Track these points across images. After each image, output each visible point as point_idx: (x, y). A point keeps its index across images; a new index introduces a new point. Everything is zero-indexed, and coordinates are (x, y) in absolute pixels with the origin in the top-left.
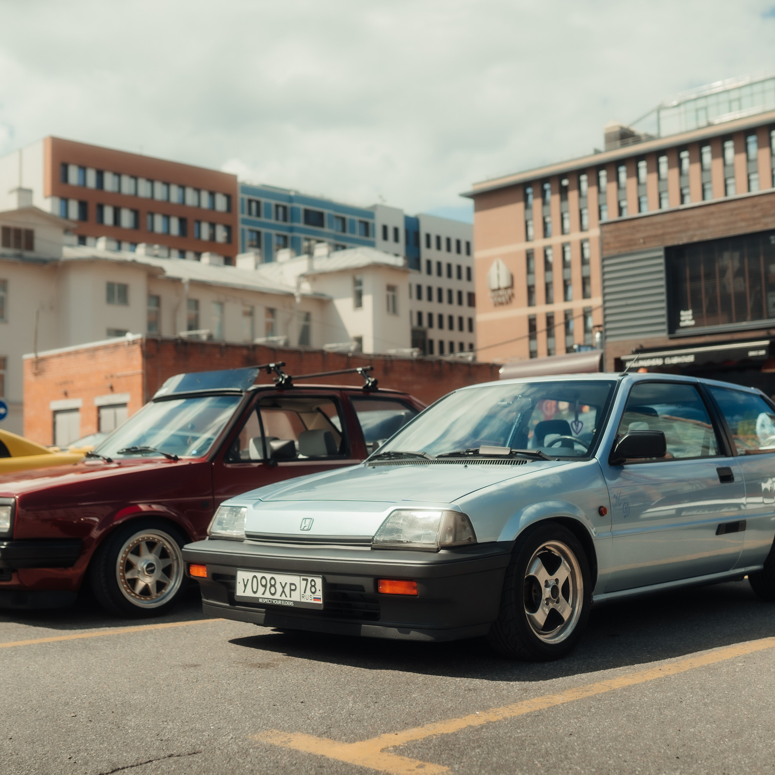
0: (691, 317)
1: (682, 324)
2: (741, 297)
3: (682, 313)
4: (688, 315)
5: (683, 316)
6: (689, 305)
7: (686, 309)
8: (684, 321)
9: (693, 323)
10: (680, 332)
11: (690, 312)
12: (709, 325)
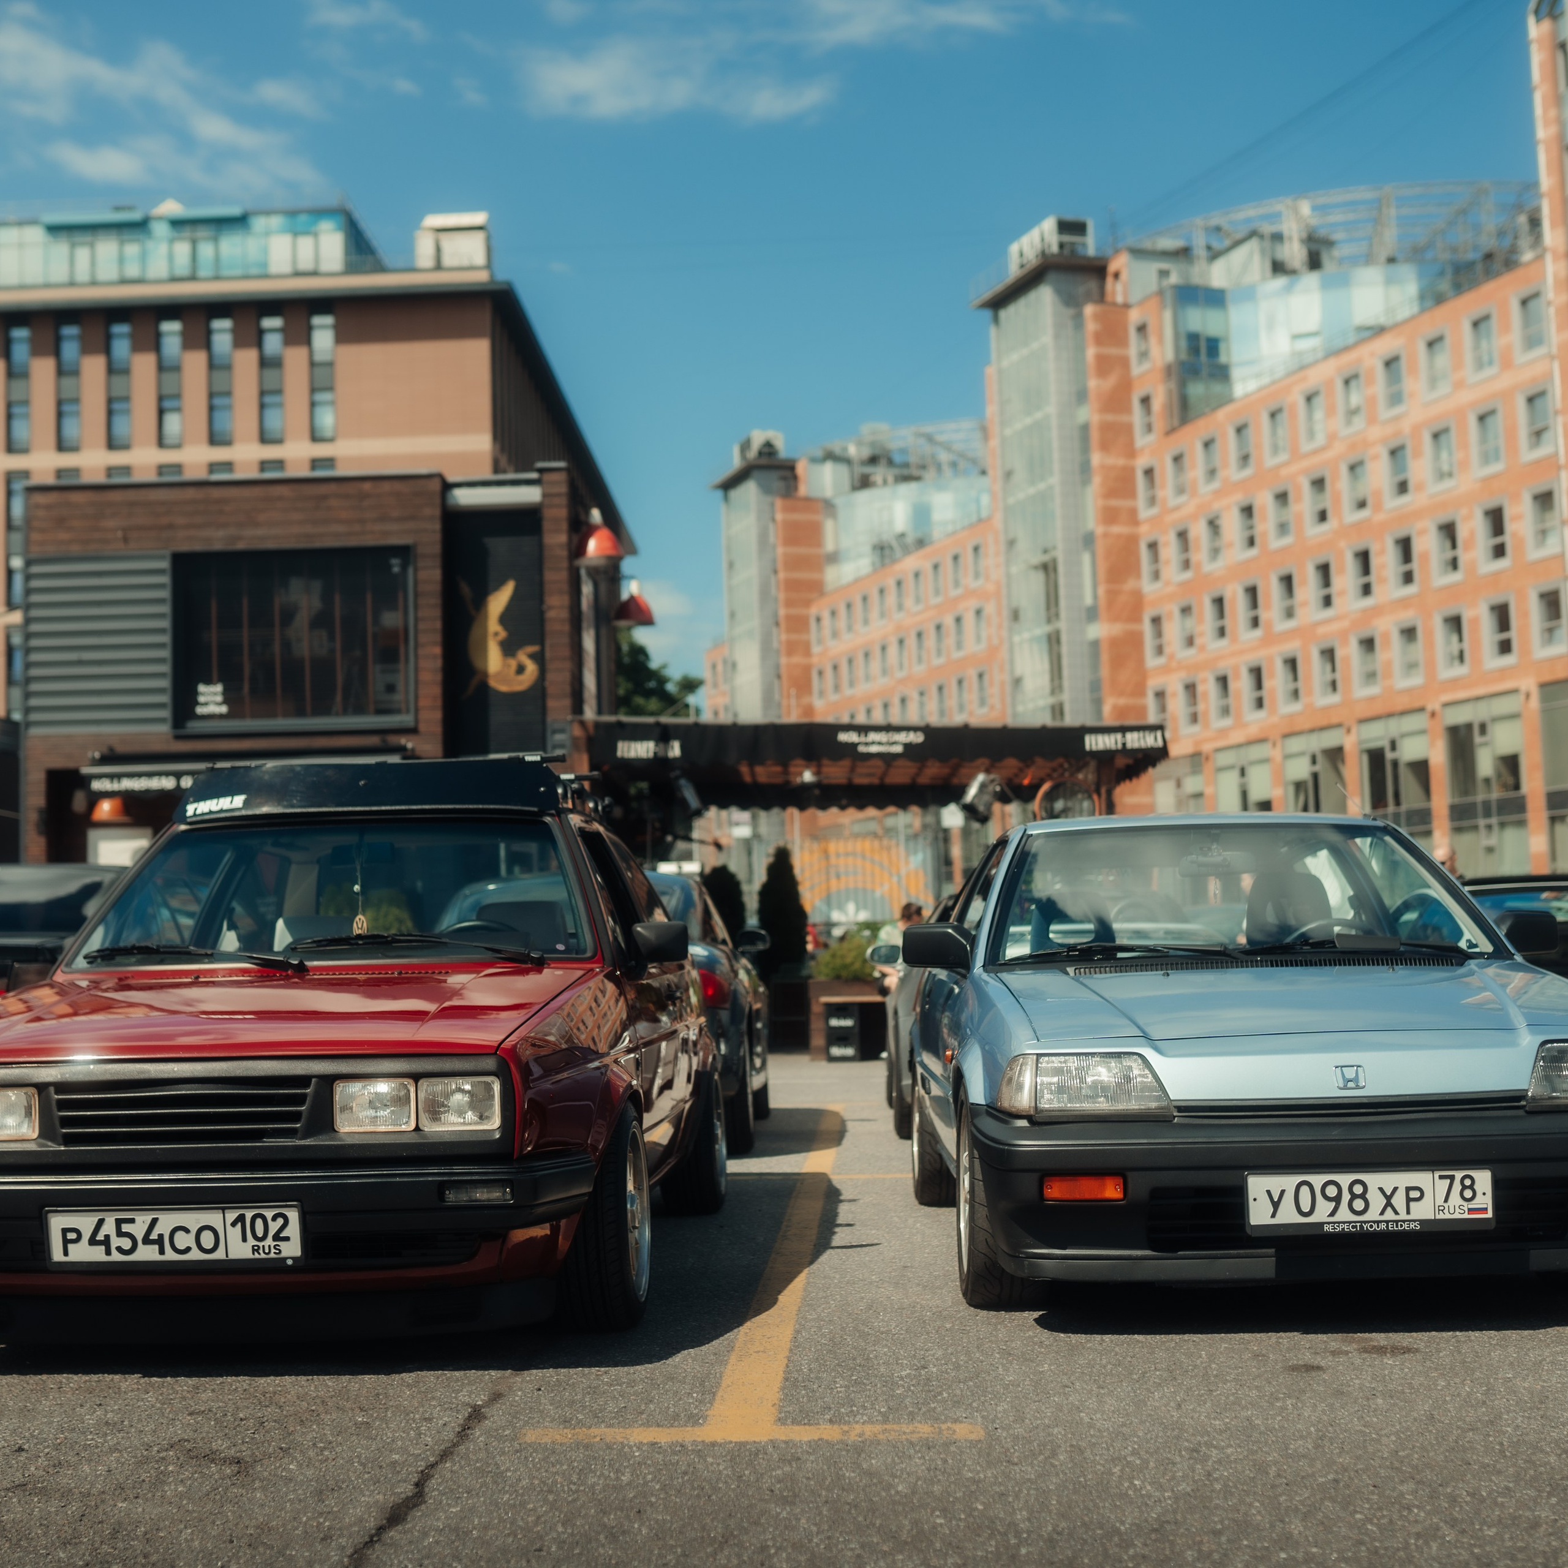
0: (219, 698)
1: (200, 710)
2: (323, 668)
3: (202, 688)
4: (215, 694)
5: (203, 694)
6: (215, 674)
7: (209, 682)
8: (206, 704)
9: (224, 709)
10: (193, 726)
11: (219, 688)
12: (255, 715)
